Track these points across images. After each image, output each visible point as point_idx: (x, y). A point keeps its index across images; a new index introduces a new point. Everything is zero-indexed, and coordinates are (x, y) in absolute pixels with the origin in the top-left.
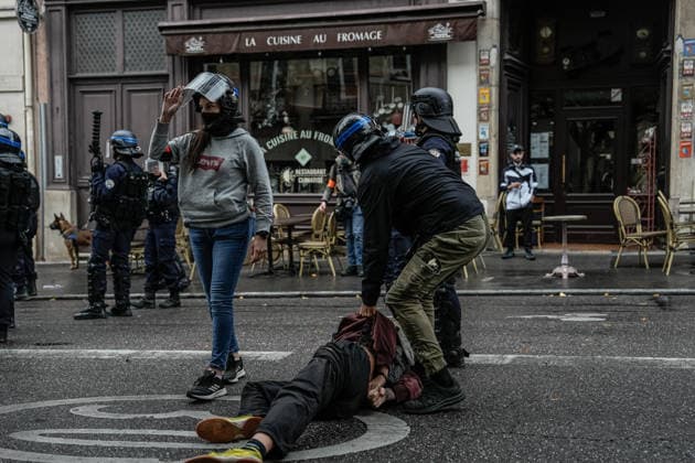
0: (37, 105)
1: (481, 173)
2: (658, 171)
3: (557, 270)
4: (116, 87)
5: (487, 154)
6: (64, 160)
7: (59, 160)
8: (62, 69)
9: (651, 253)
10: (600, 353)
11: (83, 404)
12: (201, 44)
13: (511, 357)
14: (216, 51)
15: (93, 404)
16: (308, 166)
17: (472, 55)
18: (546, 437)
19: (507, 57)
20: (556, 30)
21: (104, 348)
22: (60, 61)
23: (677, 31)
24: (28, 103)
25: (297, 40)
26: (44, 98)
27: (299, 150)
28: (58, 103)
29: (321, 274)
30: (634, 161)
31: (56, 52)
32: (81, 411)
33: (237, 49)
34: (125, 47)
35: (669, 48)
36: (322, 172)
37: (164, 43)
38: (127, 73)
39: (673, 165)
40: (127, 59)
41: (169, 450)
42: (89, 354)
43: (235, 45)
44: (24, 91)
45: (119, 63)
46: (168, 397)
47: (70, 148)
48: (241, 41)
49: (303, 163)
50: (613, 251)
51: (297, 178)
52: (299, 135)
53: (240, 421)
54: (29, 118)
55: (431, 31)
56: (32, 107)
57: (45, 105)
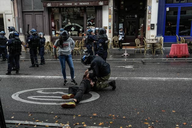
0: (15, 17)
1: (109, 33)
2: (144, 32)
3: (124, 54)
4: (32, 13)
5: (111, 29)
6: (22, 29)
7: (21, 29)
8: (20, 9)
9: (142, 49)
10: (132, 77)
11: (39, 90)
12: (50, 5)
13: (116, 78)
14: (54, 6)
15: (41, 90)
16: (74, 31)
17: (107, 8)
18: (123, 97)
19: (115, 8)
20: (124, 2)
21: (39, 76)
22: (20, 7)
23: (148, 5)
24: (13, 17)
25: (71, 4)
26: (17, 16)
27: (72, 27)
28: (20, 17)
29: (78, 54)
30: (139, 30)
31: (19, 5)
32: (39, 92)
33: (58, 6)
34: (34, 5)
35: (146, 8)
36: (77, 32)
37: (42, 4)
38: (35, 10)
39: (146, 31)
40: (35, 7)
41: (57, 101)
42: (36, 77)
43: (58, 5)
44: (12, 14)
45: (33, 8)
46: (54, 88)
47: (23, 26)
48: (59, 4)
49: (73, 30)
50: (135, 48)
51: (72, 33)
52: (72, 24)
53: (70, 95)
54: (14, 20)
55: (99, 3)
56: (14, 17)
57: (17, 17)
